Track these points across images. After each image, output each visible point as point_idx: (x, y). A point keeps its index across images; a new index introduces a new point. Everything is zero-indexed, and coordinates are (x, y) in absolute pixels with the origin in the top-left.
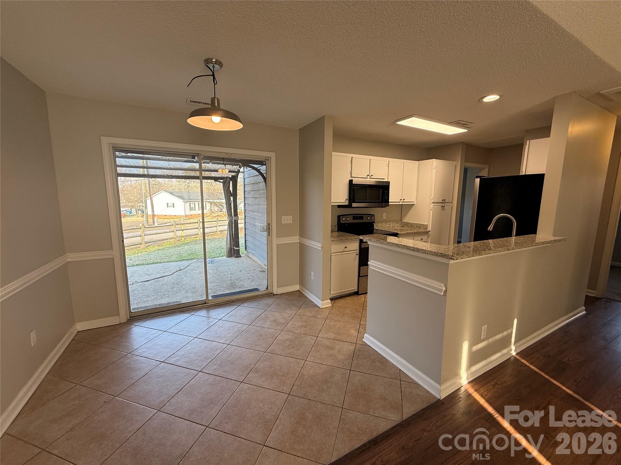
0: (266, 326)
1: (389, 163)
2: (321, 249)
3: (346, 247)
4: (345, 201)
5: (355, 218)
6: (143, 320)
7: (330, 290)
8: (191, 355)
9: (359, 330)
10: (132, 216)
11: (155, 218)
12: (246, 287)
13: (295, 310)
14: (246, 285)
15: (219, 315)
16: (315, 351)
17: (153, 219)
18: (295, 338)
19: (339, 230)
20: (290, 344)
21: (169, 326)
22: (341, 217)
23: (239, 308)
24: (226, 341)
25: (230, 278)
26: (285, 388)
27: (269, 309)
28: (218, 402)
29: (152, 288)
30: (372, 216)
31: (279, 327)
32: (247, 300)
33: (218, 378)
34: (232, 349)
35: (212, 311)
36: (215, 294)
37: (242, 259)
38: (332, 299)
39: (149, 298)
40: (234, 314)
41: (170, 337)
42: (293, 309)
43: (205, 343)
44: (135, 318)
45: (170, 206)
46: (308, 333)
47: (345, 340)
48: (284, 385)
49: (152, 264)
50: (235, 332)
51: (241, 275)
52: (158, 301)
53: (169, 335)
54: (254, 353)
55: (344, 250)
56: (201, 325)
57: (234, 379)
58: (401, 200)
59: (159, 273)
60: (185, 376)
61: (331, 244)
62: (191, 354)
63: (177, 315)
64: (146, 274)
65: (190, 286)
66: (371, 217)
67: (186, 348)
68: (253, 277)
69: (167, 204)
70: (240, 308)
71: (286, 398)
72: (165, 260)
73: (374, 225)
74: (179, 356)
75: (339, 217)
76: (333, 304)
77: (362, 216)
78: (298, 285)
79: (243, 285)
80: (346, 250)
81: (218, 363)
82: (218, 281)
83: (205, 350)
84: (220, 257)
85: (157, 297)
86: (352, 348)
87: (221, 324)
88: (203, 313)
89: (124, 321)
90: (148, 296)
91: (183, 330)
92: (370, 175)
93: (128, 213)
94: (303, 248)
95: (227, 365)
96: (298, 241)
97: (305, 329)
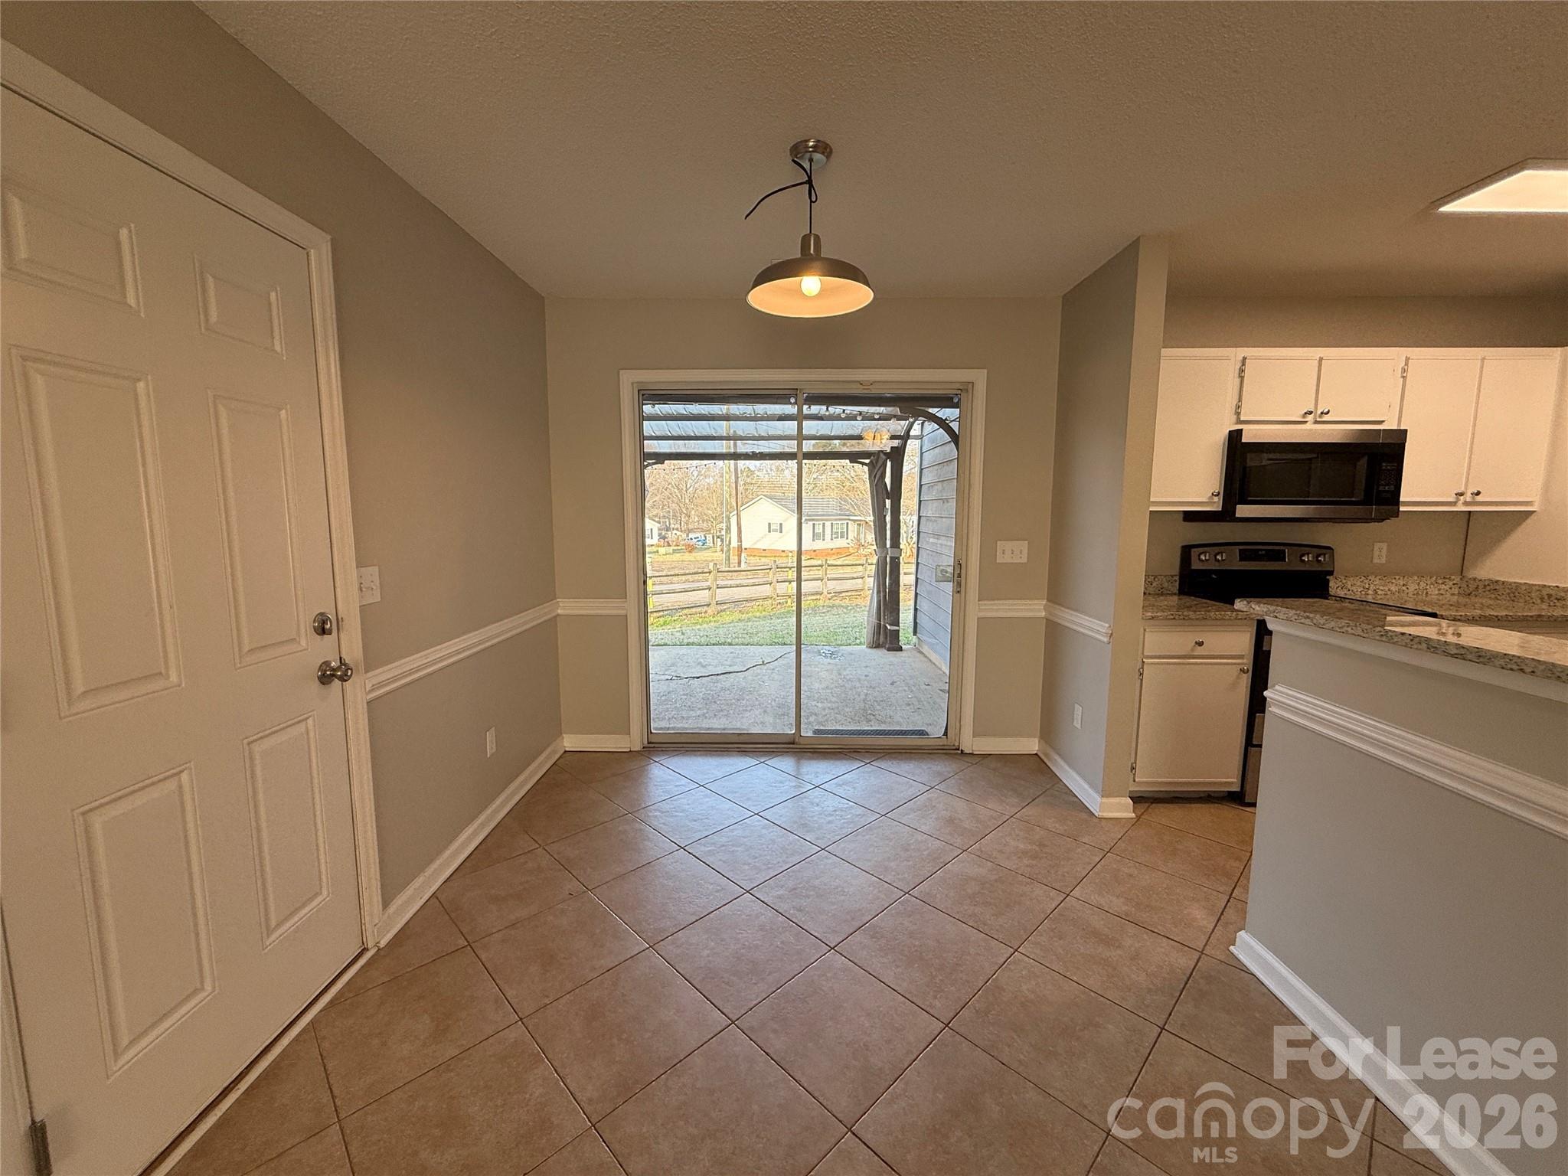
0: (923, 829)
1: (1406, 364)
2: (1105, 640)
3: (1201, 644)
4: (1210, 498)
5: (1245, 556)
6: (670, 753)
7: (1133, 768)
8: (739, 849)
9: (1222, 914)
10: (706, 549)
11: (743, 555)
12: (898, 723)
13: (1013, 806)
14: (897, 718)
15: (818, 775)
16: (1052, 934)
17: (740, 556)
18: (996, 881)
19: (1183, 591)
20: (979, 892)
21: (712, 776)
22: (1194, 552)
23: (866, 769)
24: (818, 838)
25: (863, 697)
26: (937, 1003)
27: (940, 787)
28: (768, 975)
29: (701, 692)
30: (1324, 551)
31: (958, 841)
32: (889, 753)
33: (781, 918)
34: (830, 861)
35: (805, 761)
36: (822, 728)
37: (904, 655)
38: (1137, 799)
39: (691, 712)
40: (851, 780)
41: (707, 799)
42: (1007, 801)
43: (772, 832)
44: (656, 745)
45: (776, 531)
46: (1039, 877)
47: (1160, 929)
48: (939, 996)
49: (714, 644)
50: (844, 823)
51: (891, 692)
52: (705, 721)
53: (706, 796)
54: (877, 886)
55: (1192, 650)
56: (775, 788)
57: (816, 934)
58: (1462, 494)
59: (722, 665)
60: (718, 891)
61: (1145, 630)
62: (737, 847)
63: (733, 756)
64: (700, 663)
65: (775, 700)
66: (1319, 556)
67: (732, 831)
68: (919, 701)
69: (769, 524)
70: (868, 768)
71: (936, 1032)
72: (740, 641)
73: (1331, 584)
74: (714, 844)
75: (1186, 551)
76: (1142, 814)
77: (1279, 550)
78: (1037, 740)
79: (890, 717)
80: (1199, 651)
81: (791, 884)
82: (834, 699)
83: (770, 847)
84: (855, 645)
85: (707, 713)
86: (1184, 961)
87: (816, 797)
88: (786, 763)
89: (637, 747)
90: (691, 708)
91: (735, 792)
92: (1319, 412)
93: (700, 543)
94: (1055, 635)
95: (808, 897)
96: (1043, 614)
97: (1034, 862)
